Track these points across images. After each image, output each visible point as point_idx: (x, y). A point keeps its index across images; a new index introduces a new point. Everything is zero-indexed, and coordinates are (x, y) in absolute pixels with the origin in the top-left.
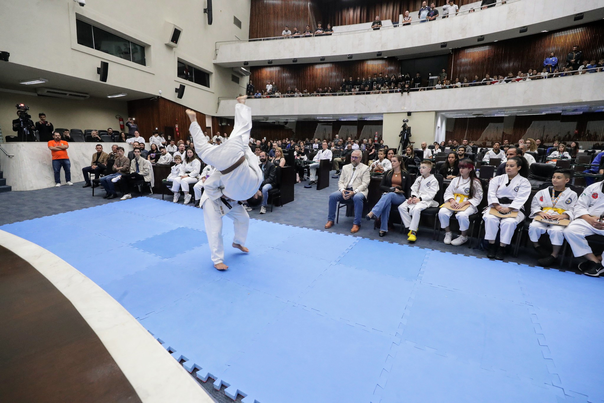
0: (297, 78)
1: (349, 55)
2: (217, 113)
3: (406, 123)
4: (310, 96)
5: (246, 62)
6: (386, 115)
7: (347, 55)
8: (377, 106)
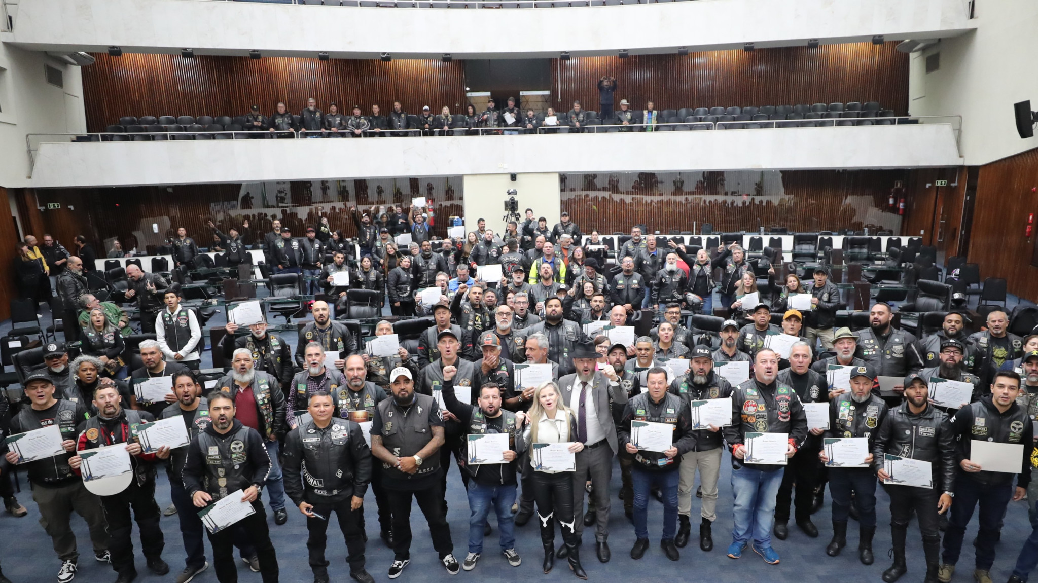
0: (226, 74)
1: (384, 53)
2: (30, 178)
3: (514, 196)
4: (298, 138)
5: (113, 47)
6: (470, 177)
7: (379, 53)
8: (450, 161)
